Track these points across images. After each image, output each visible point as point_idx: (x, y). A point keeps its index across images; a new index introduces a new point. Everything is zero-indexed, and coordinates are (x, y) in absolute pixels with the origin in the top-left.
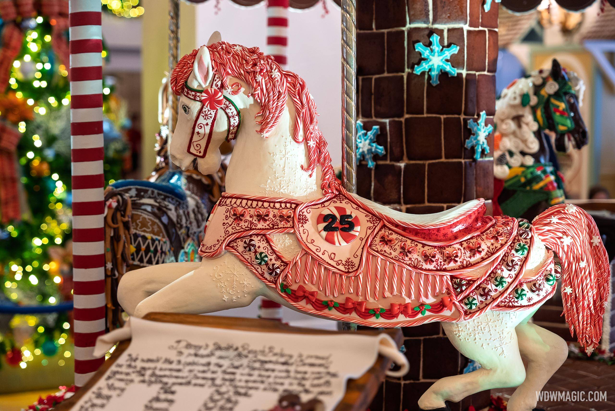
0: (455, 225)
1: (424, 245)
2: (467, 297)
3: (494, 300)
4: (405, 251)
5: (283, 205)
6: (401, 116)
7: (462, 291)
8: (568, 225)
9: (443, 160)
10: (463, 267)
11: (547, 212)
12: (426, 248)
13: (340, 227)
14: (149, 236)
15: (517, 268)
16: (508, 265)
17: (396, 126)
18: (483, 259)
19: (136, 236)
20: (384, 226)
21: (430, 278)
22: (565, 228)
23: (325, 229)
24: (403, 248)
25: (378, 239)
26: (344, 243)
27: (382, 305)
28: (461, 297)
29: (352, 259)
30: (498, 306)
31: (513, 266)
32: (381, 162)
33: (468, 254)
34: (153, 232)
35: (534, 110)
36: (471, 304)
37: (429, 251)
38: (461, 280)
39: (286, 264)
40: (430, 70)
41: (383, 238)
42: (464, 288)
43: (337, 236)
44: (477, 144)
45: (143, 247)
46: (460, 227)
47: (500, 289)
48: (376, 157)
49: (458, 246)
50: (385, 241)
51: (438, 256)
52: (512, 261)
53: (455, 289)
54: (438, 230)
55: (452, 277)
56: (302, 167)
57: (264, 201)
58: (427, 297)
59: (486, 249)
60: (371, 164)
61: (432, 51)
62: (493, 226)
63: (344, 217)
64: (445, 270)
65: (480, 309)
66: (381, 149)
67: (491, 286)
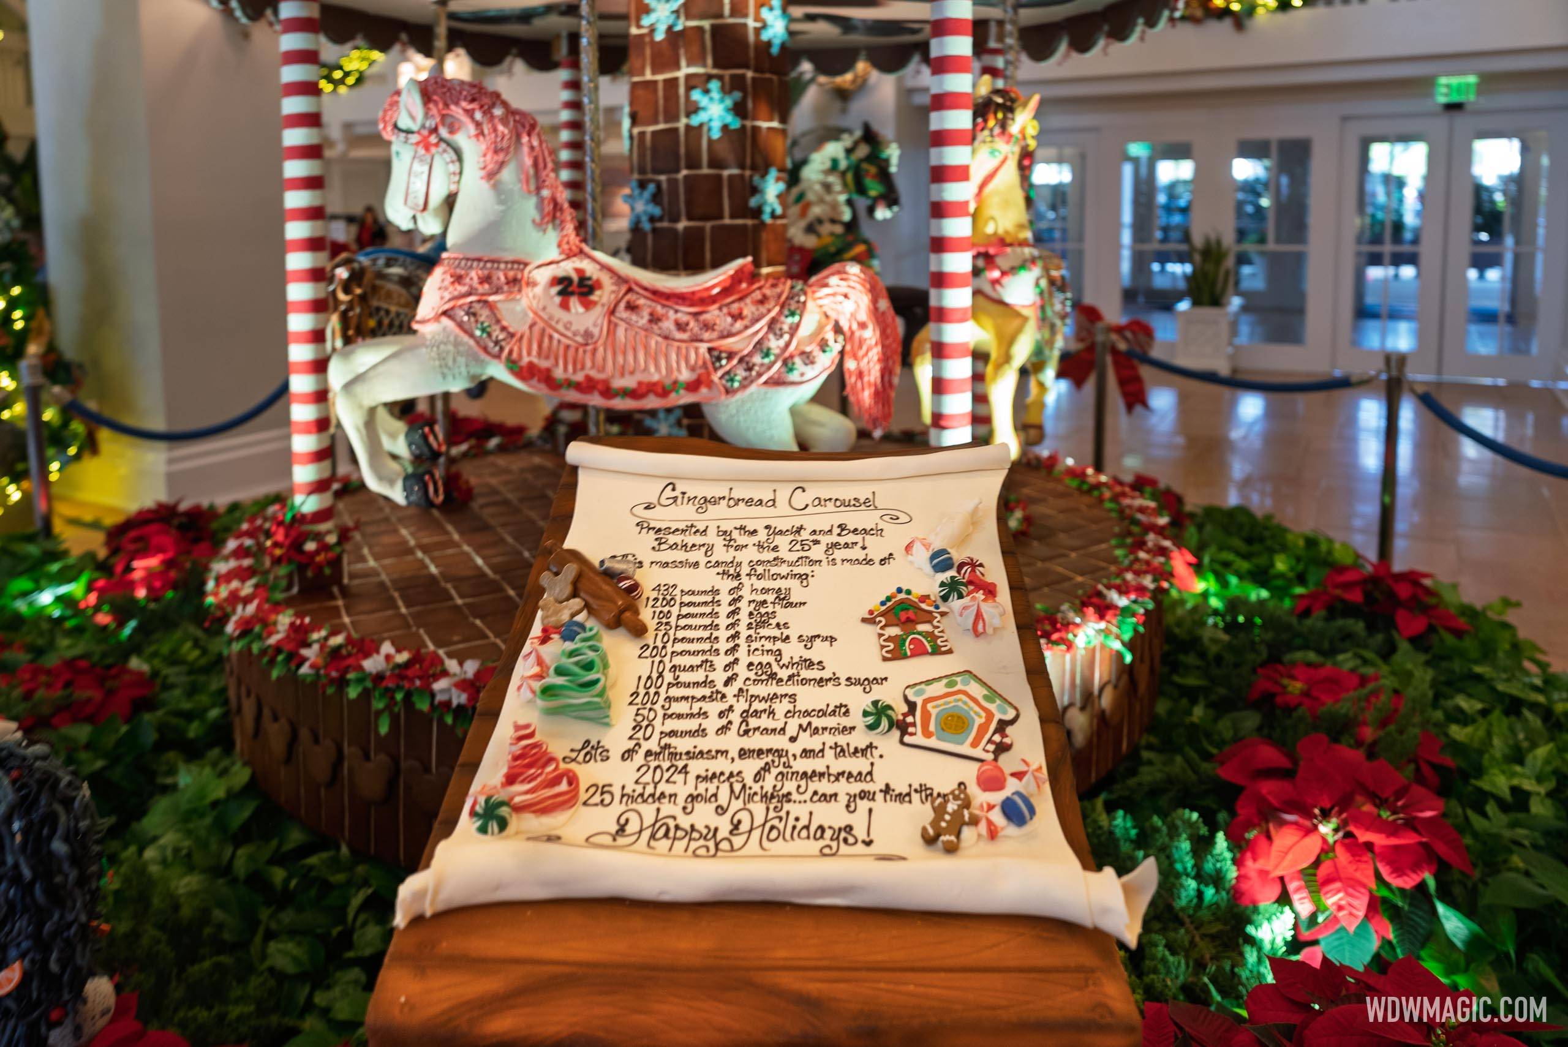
0: (714, 286)
1: (676, 311)
2: (728, 373)
3: (759, 375)
4: (655, 319)
5: (509, 266)
6: (678, 171)
7: (721, 366)
8: (849, 286)
9: (727, 221)
10: (723, 337)
11: (825, 273)
12: (679, 315)
13: (577, 290)
14: (393, 309)
15: (786, 337)
16: (775, 334)
17: (673, 183)
18: (746, 327)
19: (378, 309)
20: (630, 290)
21: (684, 351)
22: (845, 290)
23: (560, 293)
24: (651, 314)
25: (622, 305)
26: (581, 310)
27: (629, 382)
28: (720, 373)
29: (592, 329)
30: (766, 383)
31: (781, 336)
32: (659, 225)
33: (729, 320)
34: (399, 305)
35: (843, 174)
36: (732, 380)
37: (683, 318)
38: (721, 352)
39: (512, 335)
40: (710, 120)
41: (628, 302)
42: (724, 362)
43: (574, 303)
44: (764, 203)
45: (386, 322)
46: (716, 291)
47: (766, 361)
48: (652, 219)
49: (717, 312)
50: (632, 307)
51: (692, 324)
52: (781, 329)
53: (713, 364)
54: (693, 293)
55: (710, 350)
56: (534, 221)
57: (487, 262)
58: (679, 370)
59: (750, 316)
60: (646, 226)
61: (711, 99)
62: (760, 288)
63: (583, 278)
64: (701, 341)
65: (743, 387)
66: (657, 211)
67: (757, 359)
